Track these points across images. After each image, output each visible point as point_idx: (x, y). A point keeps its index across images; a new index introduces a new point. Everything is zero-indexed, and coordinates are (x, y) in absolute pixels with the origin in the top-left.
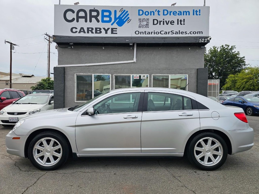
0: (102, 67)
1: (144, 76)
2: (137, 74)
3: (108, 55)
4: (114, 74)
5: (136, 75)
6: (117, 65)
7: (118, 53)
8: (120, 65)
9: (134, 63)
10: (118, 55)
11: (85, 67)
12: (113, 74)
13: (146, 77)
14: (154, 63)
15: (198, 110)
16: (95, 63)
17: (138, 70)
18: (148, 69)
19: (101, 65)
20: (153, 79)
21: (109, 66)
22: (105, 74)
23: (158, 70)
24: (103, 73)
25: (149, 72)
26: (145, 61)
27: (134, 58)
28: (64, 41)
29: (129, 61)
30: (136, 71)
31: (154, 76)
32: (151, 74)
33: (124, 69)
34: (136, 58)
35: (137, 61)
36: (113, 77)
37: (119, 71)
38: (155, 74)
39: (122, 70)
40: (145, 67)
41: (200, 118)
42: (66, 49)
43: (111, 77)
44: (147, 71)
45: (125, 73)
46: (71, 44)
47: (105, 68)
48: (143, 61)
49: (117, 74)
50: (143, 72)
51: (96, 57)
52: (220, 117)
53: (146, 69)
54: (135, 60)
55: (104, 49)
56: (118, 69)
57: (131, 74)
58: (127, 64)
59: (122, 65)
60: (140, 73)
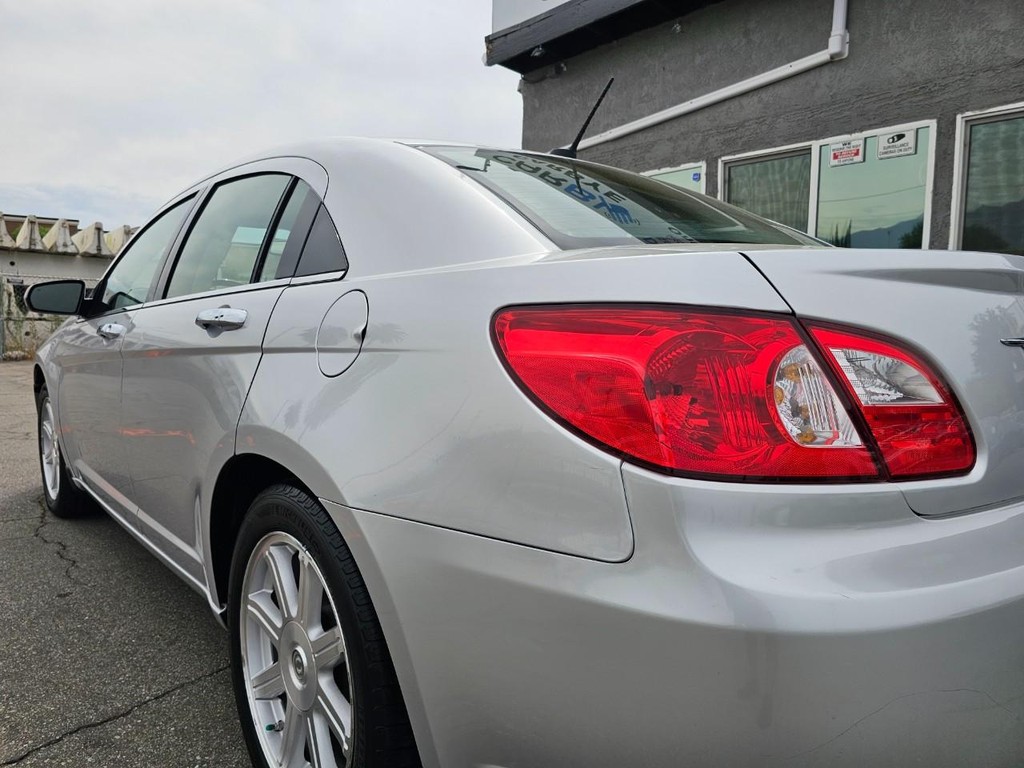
0: (668, 131)
1: (901, 136)
2: (850, 133)
3: (698, 60)
4: (720, 157)
5: (845, 138)
6: (736, 102)
7: (746, 33)
9: (833, 61)
10: (744, 41)
11: (602, 146)
12: (716, 160)
13: (909, 139)
14: (977, 28)
15: (289, 285)
16: (642, 116)
17: (856, 105)
18: (930, 85)
19: (667, 126)
20: (965, 145)
21: (699, 117)
22: (679, 164)
23: (1013, 70)
24: (672, 162)
25: (938, 99)
26: (912, 27)
27: (833, 33)
28: (516, 50)
29: (804, 59)
30: (848, 113)
31: (971, 126)
32: (955, 115)
33: (777, 116)
34: (848, 26)
35: (851, 43)
36: (716, 176)
37: (748, 133)
38: (982, 108)
39: (764, 128)
40: (908, 76)
41: (263, 350)
42: (545, 84)
43: (707, 174)
44: (922, 98)
45: (780, 137)
46: (536, 53)
47: (682, 134)
48: (893, 32)
49: (739, 152)
50: (896, 112)
51: (645, 88)
52: (367, 350)
53: (913, 85)
54: (836, 43)
55: (682, 32)
56: (741, 125)
57: (817, 139)
58: (792, 82)
59: (764, 95)
60: (872, 122)
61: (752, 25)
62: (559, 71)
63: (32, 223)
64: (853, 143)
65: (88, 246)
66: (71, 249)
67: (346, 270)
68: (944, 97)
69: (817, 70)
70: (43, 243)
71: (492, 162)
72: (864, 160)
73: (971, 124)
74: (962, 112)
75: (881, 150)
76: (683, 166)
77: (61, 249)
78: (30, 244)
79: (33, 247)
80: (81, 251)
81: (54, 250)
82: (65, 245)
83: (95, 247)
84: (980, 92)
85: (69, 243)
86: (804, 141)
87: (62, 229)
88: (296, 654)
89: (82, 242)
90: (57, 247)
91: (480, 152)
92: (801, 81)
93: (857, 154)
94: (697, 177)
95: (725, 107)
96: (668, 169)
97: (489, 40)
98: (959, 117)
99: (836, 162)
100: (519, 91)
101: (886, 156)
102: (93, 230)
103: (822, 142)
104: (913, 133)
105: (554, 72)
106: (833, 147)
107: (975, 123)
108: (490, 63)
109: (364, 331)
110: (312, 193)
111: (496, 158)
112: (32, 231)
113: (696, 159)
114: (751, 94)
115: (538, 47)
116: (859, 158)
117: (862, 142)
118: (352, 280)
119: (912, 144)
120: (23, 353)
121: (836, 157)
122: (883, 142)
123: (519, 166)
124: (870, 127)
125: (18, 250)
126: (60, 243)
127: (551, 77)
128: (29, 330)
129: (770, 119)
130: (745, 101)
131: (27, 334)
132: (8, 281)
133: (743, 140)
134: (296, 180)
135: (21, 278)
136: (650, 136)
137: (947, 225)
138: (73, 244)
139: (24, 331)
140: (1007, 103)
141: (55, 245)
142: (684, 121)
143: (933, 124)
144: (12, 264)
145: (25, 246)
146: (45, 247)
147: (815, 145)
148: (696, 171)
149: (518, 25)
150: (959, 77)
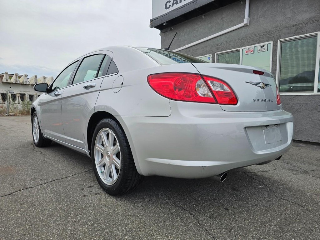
0: (201, 46)
1: (263, 46)
2: (250, 45)
3: (209, 26)
4: (216, 53)
5: (249, 47)
6: (220, 37)
7: (222, 18)
8: (224, 36)
9: (245, 26)
10: (222, 20)
12: (214, 53)
13: (266, 47)
14: (283, 16)
15: (105, 77)
16: (194, 42)
17: (251, 38)
18: (271, 32)
19: (201, 44)
20: (280, 48)
21: (210, 42)
22: (204, 55)
23: (292, 28)
24: (203, 54)
25: (273, 36)
26: (266, 16)
27: (245, 18)
28: (159, 23)
29: (237, 25)
30: (249, 40)
31: (282, 43)
32: (278, 40)
33: (231, 41)
34: (249, 16)
35: (250, 21)
36: (215, 58)
37: (223, 46)
38: (284, 38)
39: (227, 44)
40: (265, 29)
41: (100, 91)
42: (167, 33)
43: (212, 58)
44: (269, 35)
45: (231, 47)
46: (164, 24)
47: (205, 46)
48: (261, 18)
49: (220, 51)
50: (262, 39)
51: (195, 34)
52: (123, 87)
53: (267, 32)
54: (246, 21)
55: (205, 18)
56: (221, 44)
57: (241, 47)
58: (235, 31)
59: (227, 35)
60: (256, 42)
61: (224, 16)
62: (171, 30)
63: (16, 75)
64: (251, 48)
65: (32, 82)
66: (28, 83)
67: (118, 72)
68: (275, 35)
69: (241, 28)
70: (19, 81)
71: (152, 51)
72: (254, 53)
73: (281, 42)
74: (279, 39)
75: (258, 50)
76: (205, 56)
77: (25, 83)
78: (16, 81)
79: (17, 82)
80: (31, 83)
81: (23, 83)
82: (26, 82)
83: (35, 82)
84: (284, 34)
85: (27, 81)
86: (238, 48)
87: (25, 77)
88: (108, 153)
89: (31, 81)
90: (24, 82)
91: (149, 49)
92: (237, 31)
93: (252, 51)
94: (209, 58)
95: (217, 39)
96: (201, 56)
97: (151, 21)
98: (278, 41)
99: (246, 53)
100: (160, 35)
101: (260, 51)
102: (34, 77)
103: (243, 48)
104: (266, 45)
105: (169, 30)
106: (246, 49)
107: (282, 42)
108: (151, 27)
109: (123, 83)
110: (110, 57)
111: (153, 50)
112: (16, 78)
113: (209, 54)
114: (224, 35)
115: (165, 22)
116: (253, 52)
117: (253, 48)
118: (120, 74)
119: (266, 48)
120: (14, 114)
121: (246, 52)
122: (259, 48)
123: (159, 52)
124: (255, 44)
125: (12, 83)
126: (25, 81)
127: (169, 31)
128: (15, 107)
129: (229, 42)
130: (222, 37)
131: (15, 108)
132: (10, 92)
133: (222, 48)
134: (106, 55)
135: (13, 91)
136: (197, 47)
137: (276, 70)
138: (28, 81)
139: (14, 107)
140: (291, 37)
141: (23, 82)
142: (206, 43)
143: (272, 42)
144: (10, 87)
145: (14, 82)
146: (20, 82)
147: (241, 49)
148: (209, 57)
149: (159, 16)
150: (278, 30)
